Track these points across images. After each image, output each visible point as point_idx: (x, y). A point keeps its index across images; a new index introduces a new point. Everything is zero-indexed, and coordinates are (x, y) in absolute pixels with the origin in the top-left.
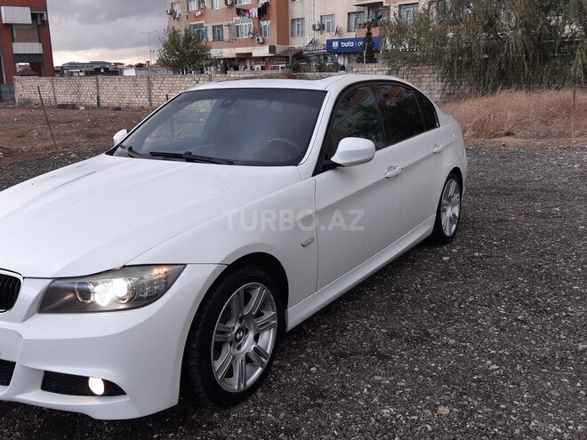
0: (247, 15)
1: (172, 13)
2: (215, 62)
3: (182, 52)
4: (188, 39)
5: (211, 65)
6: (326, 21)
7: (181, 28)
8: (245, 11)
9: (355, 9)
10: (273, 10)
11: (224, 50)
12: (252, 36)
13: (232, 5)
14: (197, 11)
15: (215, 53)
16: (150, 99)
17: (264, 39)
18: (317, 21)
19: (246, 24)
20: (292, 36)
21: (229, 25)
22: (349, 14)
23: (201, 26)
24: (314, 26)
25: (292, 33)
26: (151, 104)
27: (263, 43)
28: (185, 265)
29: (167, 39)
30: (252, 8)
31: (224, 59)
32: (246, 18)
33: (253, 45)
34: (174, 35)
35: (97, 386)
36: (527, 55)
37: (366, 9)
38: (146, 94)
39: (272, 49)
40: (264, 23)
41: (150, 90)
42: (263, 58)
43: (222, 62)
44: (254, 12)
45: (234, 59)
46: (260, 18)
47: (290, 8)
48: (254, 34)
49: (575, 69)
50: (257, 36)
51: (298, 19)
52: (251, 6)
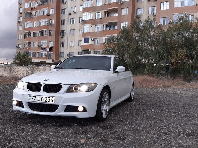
0: (45, 50)
1: (18, 47)
2: (33, 64)
3: (22, 60)
4: (24, 56)
5: (31, 64)
6: (71, 54)
7: (22, 52)
8: (44, 49)
9: (81, 51)
10: (54, 49)
11: (36, 60)
12: (46, 56)
13: (40, 46)
14: (28, 47)
15: (33, 61)
16: (10, 74)
17: (50, 58)
18: (68, 53)
19: (45, 53)
20: (60, 57)
21: (38, 52)
22: (78, 52)
23: (29, 52)
24: (67, 55)
25: (60, 56)
26: (10, 75)
27: (50, 59)
28: (97, 84)
29: (17, 55)
30: (47, 48)
31: (36, 63)
32: (45, 51)
33: (47, 59)
34: (19, 54)
35: (81, 109)
36: (133, 66)
37: (84, 51)
38: (9, 72)
39: (53, 61)
40: (51, 53)
41: (10, 71)
42: (50, 63)
43: (35, 64)
44: (48, 49)
45: (39, 63)
46: (49, 51)
47: (60, 49)
48: (47, 56)
49: (146, 71)
50: (48, 56)
51: (62, 53)
52: (47, 47)
